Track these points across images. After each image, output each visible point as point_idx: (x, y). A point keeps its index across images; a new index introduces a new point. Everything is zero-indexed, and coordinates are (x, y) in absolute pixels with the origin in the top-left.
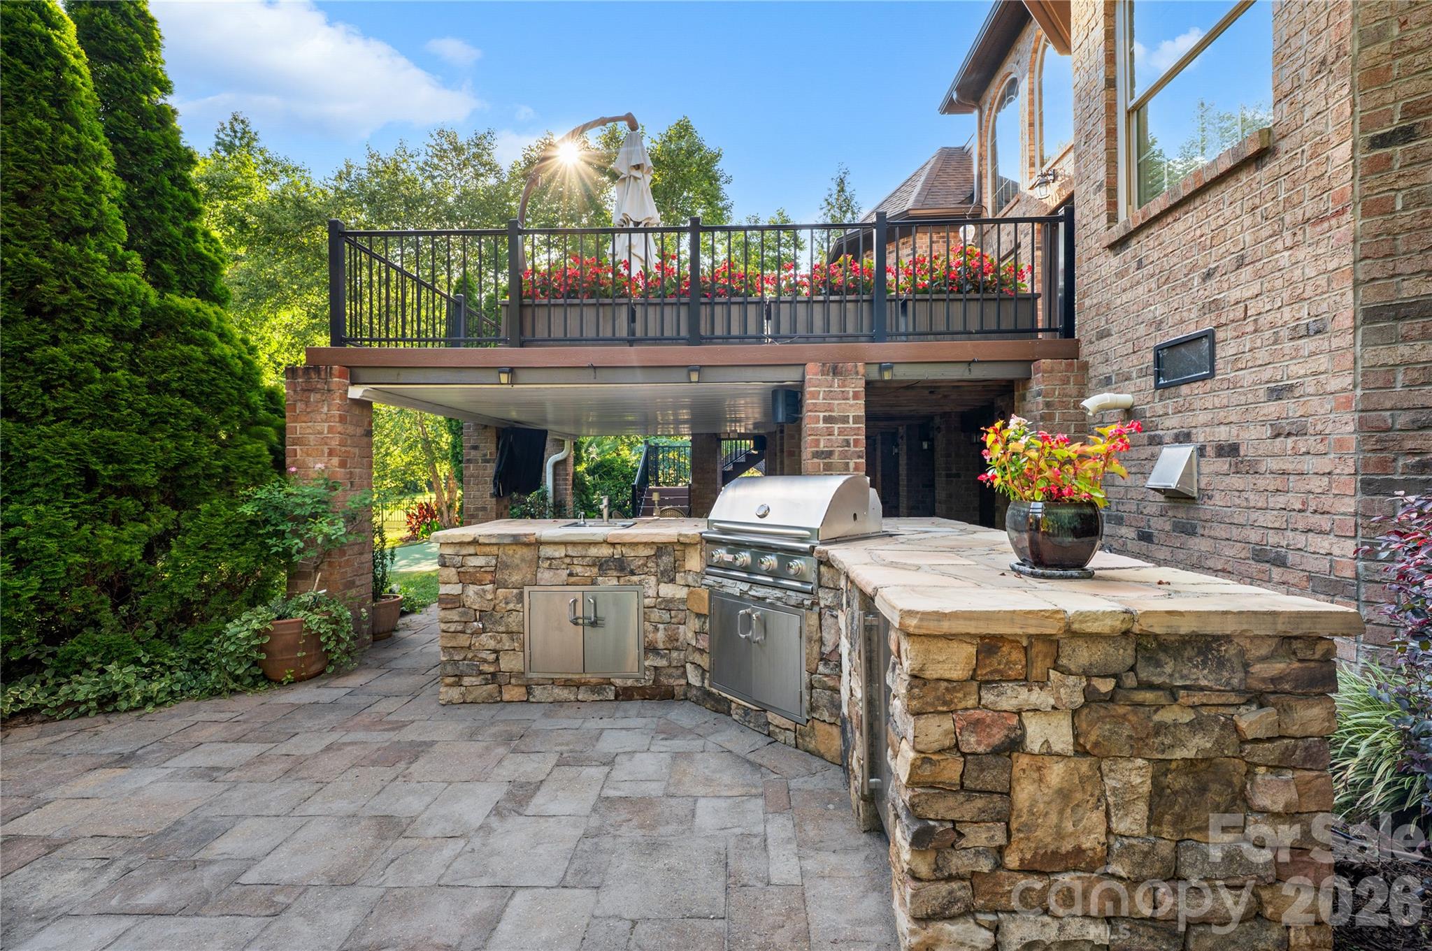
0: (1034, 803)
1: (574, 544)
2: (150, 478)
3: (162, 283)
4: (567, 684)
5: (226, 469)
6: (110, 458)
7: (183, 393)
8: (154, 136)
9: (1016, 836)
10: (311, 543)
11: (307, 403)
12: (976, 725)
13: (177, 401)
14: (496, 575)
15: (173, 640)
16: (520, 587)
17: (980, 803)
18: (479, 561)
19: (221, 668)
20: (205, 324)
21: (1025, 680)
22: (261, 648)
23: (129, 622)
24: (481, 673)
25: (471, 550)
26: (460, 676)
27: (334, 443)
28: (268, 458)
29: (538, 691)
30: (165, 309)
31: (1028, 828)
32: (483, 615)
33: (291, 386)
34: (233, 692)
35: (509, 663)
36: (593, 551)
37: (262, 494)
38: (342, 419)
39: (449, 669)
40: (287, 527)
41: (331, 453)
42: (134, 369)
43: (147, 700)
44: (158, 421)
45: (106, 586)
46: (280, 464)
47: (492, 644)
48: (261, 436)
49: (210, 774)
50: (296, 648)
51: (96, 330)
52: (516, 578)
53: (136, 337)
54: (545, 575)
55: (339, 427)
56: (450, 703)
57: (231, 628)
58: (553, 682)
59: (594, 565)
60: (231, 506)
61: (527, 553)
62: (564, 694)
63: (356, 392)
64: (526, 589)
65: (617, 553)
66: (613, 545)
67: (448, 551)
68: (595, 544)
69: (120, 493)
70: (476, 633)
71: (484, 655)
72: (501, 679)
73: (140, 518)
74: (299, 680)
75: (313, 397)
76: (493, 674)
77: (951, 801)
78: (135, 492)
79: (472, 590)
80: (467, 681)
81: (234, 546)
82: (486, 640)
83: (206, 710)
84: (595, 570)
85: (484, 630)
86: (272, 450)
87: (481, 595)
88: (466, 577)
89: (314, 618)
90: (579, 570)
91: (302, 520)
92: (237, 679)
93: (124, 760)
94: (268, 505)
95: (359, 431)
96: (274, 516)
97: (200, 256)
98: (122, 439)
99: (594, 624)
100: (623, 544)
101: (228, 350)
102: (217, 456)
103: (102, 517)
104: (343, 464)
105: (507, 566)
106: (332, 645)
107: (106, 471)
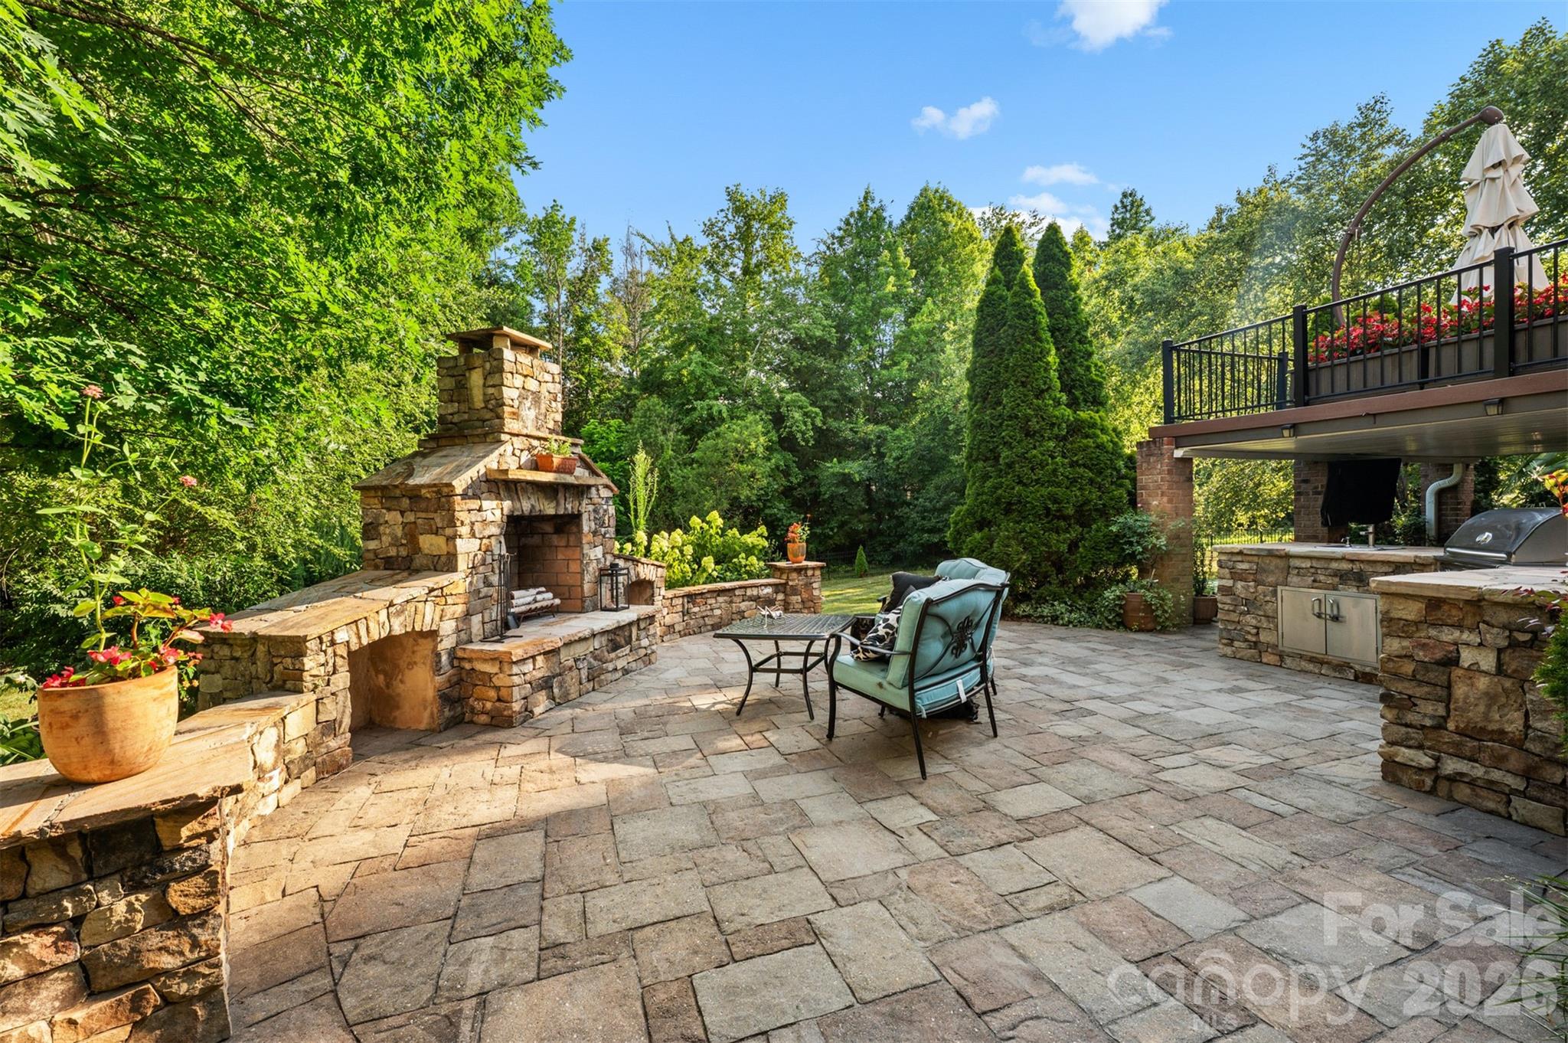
0: (1467, 697)
1: (1318, 559)
2: (1070, 511)
3: (1073, 404)
4: (1312, 660)
5: (1104, 505)
6: (1055, 501)
7: (1085, 466)
8: (1071, 321)
9: (1453, 713)
10: (1145, 549)
11: (1149, 463)
12: (1424, 646)
13: (1081, 470)
14: (1257, 576)
15: (1081, 597)
16: (1275, 586)
17: (1426, 689)
18: (1245, 566)
19: (1101, 613)
20: (1094, 425)
21: (1459, 626)
22: (1121, 607)
23: (1063, 583)
24: (1246, 640)
25: (1239, 558)
26: (1232, 640)
27: (1165, 488)
28: (1126, 498)
29: (1288, 661)
30: (1077, 420)
31: (1464, 710)
32: (1247, 602)
33: (1140, 453)
34: (1107, 628)
35: (1264, 637)
36: (1334, 565)
37: (1121, 520)
38: (1170, 472)
39: (1225, 634)
40: (1134, 539)
41: (1163, 494)
42: (1064, 457)
43: (1070, 622)
44: (1074, 481)
45: (1054, 564)
46: (1133, 502)
47: (1254, 622)
48: (1121, 486)
49: (1094, 650)
50: (1140, 611)
51: (1050, 439)
52: (1271, 579)
53: (1064, 438)
54: (1294, 579)
55: (1168, 477)
56: (1225, 656)
57: (1107, 594)
58: (1301, 657)
59: (1335, 575)
60: (1107, 526)
61: (1281, 563)
62: (1310, 667)
63: (1179, 453)
64: (1279, 588)
65: (1356, 567)
66: (1352, 561)
67: (1224, 558)
68: (1336, 559)
69: (1058, 518)
70: (1242, 613)
71: (1248, 629)
72: (1260, 646)
73: (1067, 531)
74: (1140, 630)
75: (1152, 459)
76: (1255, 643)
77: (1407, 684)
78: (1065, 518)
79: (1240, 585)
80: (1236, 644)
81: (1108, 549)
82: (1250, 619)
83: (1094, 632)
84: (1337, 580)
85: (1248, 612)
86: (1129, 493)
87: (1246, 588)
88: (1236, 576)
89: (1149, 595)
90: (1322, 578)
91: (1141, 535)
92: (1110, 621)
93: (1061, 639)
94: (1125, 526)
95: (1182, 478)
96: (1128, 533)
97: (1093, 381)
98: (1059, 492)
99: (1336, 619)
100: (1362, 562)
101: (1105, 438)
102: (1100, 498)
103: (1052, 530)
104: (1170, 501)
105: (1265, 571)
106: (1159, 613)
107: (1053, 507)
